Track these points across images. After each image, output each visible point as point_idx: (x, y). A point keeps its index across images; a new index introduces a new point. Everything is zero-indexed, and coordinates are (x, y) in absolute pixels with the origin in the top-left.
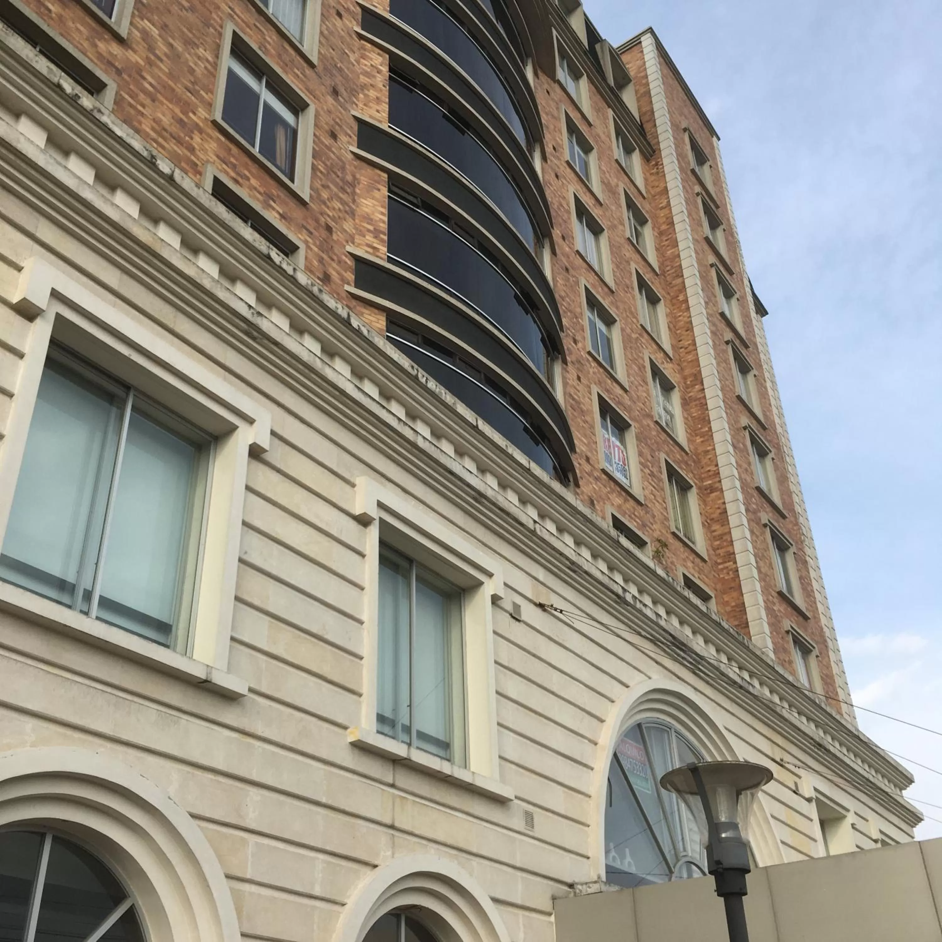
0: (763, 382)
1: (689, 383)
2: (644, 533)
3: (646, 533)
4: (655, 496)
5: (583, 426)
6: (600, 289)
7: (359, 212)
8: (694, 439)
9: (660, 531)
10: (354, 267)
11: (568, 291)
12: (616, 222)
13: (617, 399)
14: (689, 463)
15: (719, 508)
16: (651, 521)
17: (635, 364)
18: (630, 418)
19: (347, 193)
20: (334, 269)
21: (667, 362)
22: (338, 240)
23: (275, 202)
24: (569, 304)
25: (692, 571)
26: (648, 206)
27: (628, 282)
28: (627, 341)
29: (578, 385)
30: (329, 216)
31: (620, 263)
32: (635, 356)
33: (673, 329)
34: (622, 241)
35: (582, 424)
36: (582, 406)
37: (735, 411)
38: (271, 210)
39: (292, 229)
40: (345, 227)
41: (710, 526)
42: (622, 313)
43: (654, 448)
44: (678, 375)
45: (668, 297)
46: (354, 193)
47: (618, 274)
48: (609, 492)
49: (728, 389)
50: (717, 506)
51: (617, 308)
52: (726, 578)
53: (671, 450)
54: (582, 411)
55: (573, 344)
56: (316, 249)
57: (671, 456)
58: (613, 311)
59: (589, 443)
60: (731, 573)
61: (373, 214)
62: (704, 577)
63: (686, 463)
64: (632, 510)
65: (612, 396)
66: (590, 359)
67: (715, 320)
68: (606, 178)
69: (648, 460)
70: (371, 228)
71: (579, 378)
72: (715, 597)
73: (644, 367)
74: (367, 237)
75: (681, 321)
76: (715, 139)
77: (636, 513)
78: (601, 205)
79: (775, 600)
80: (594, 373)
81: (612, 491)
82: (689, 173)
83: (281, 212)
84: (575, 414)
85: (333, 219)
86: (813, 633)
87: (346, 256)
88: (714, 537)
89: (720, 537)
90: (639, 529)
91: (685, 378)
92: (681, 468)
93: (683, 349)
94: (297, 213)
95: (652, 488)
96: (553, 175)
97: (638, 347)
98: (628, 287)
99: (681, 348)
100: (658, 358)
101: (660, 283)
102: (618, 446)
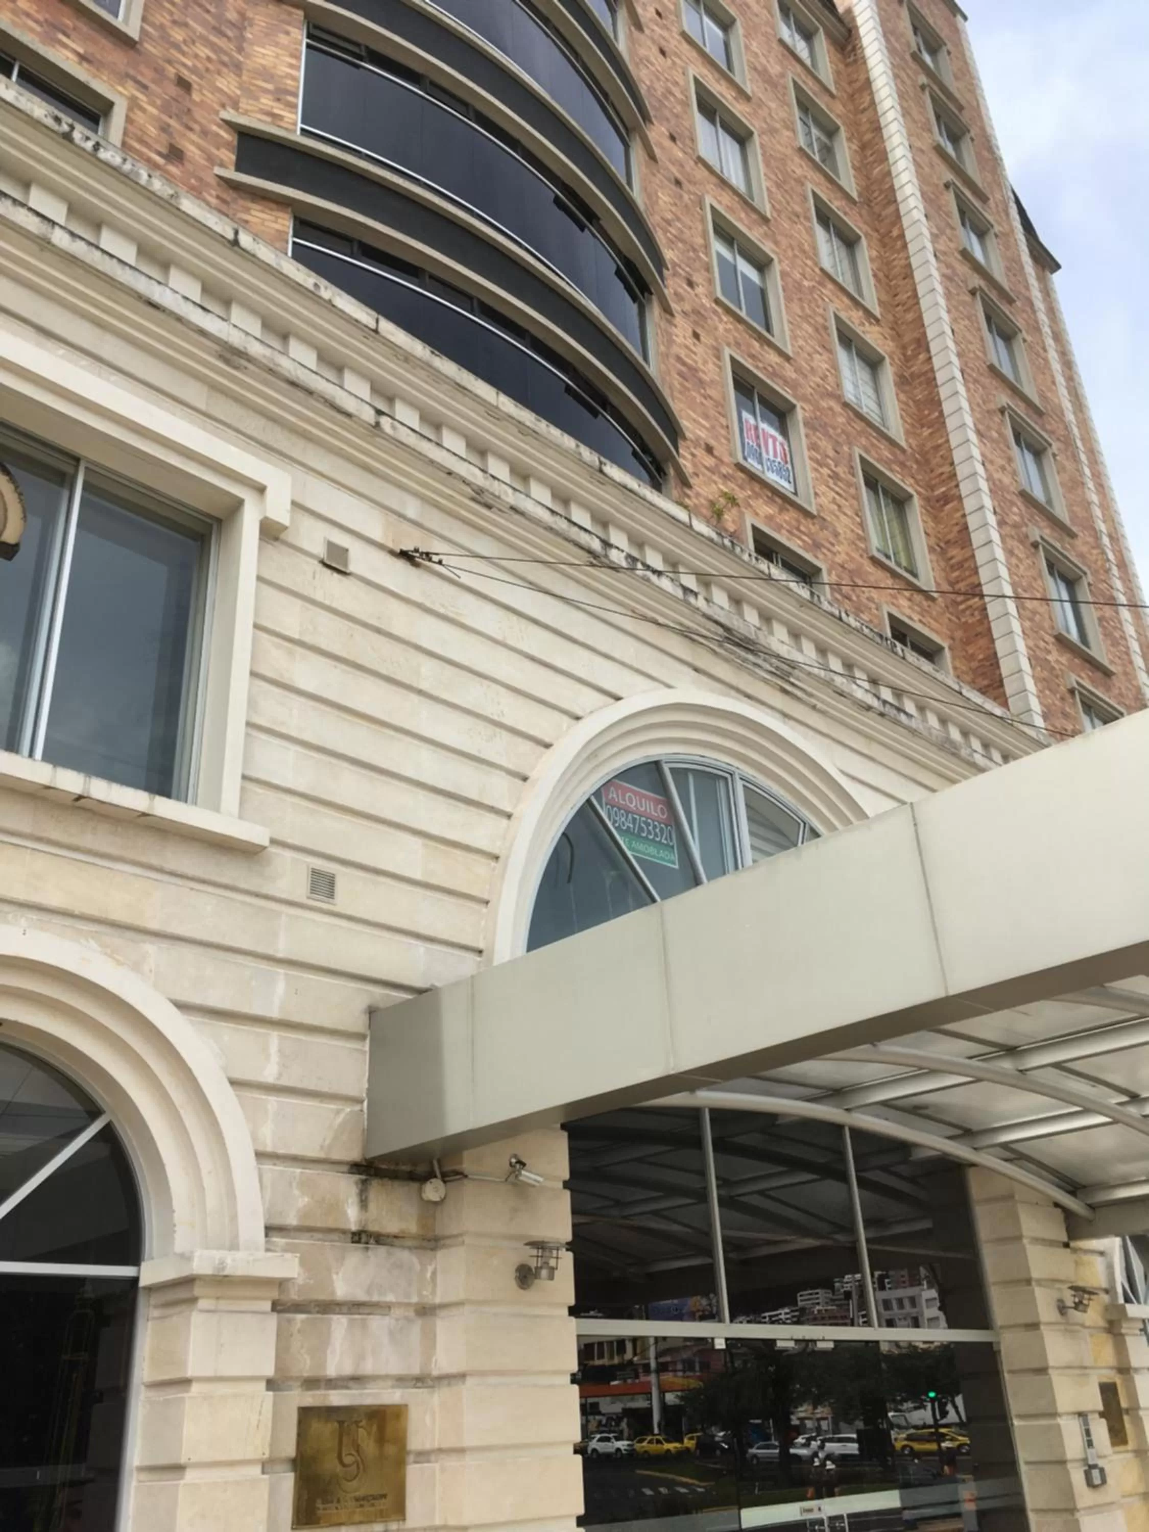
0: (1041, 351)
1: (909, 353)
2: (817, 557)
3: (821, 556)
4: (839, 506)
5: (702, 404)
6: (743, 215)
7: (249, 64)
8: (918, 431)
9: (847, 554)
10: (235, 143)
11: (679, 213)
12: (778, 126)
13: (770, 369)
14: (908, 464)
15: (957, 524)
16: (831, 539)
17: (809, 323)
18: (795, 396)
19: (229, 38)
20: (193, 143)
21: (871, 323)
22: (202, 101)
23: (68, 36)
24: (682, 232)
25: (908, 611)
26: (841, 107)
27: (798, 209)
28: (794, 291)
29: (694, 344)
30: (184, 65)
31: (785, 182)
32: (808, 311)
33: (884, 280)
34: (789, 152)
35: (699, 399)
36: (701, 375)
37: (984, 387)
38: (58, 46)
39: (105, 78)
40: (219, 84)
41: (943, 551)
42: (785, 251)
43: (840, 440)
44: (891, 344)
45: (875, 234)
46: (242, 38)
47: (779, 197)
48: (749, 497)
49: (972, 355)
50: (954, 522)
51: (776, 243)
52: (970, 621)
53: (873, 445)
54: (701, 382)
55: (689, 289)
56: (154, 111)
57: (873, 453)
58: (768, 247)
59: (713, 427)
60: (976, 613)
61: (275, 67)
62: (932, 621)
63: (902, 465)
64: (794, 523)
65: (761, 365)
66: (719, 310)
67: (951, 260)
68: (761, 63)
69: (828, 456)
70: (270, 87)
71: (696, 336)
72: (950, 648)
73: (826, 328)
74: (263, 100)
75: (895, 267)
76: (959, 18)
77: (802, 528)
78: (748, 98)
79: (1050, 647)
80: (726, 330)
81: (757, 496)
82: (908, 57)
83: (81, 51)
84: (687, 384)
85: (194, 70)
86: (1121, 695)
87: (219, 126)
88: (952, 567)
89: (960, 565)
90: (807, 551)
91: (904, 348)
92: (892, 470)
93: (900, 308)
94: (116, 56)
95: (833, 494)
96: (655, 50)
97: (816, 300)
98: (798, 217)
99: (898, 305)
100: (853, 318)
101: (861, 216)
102: (772, 436)
